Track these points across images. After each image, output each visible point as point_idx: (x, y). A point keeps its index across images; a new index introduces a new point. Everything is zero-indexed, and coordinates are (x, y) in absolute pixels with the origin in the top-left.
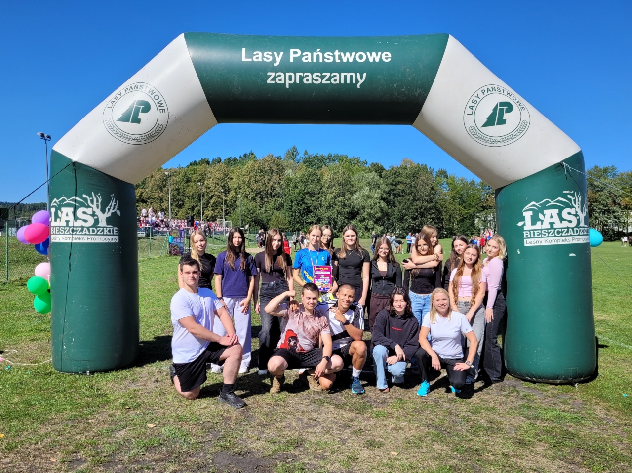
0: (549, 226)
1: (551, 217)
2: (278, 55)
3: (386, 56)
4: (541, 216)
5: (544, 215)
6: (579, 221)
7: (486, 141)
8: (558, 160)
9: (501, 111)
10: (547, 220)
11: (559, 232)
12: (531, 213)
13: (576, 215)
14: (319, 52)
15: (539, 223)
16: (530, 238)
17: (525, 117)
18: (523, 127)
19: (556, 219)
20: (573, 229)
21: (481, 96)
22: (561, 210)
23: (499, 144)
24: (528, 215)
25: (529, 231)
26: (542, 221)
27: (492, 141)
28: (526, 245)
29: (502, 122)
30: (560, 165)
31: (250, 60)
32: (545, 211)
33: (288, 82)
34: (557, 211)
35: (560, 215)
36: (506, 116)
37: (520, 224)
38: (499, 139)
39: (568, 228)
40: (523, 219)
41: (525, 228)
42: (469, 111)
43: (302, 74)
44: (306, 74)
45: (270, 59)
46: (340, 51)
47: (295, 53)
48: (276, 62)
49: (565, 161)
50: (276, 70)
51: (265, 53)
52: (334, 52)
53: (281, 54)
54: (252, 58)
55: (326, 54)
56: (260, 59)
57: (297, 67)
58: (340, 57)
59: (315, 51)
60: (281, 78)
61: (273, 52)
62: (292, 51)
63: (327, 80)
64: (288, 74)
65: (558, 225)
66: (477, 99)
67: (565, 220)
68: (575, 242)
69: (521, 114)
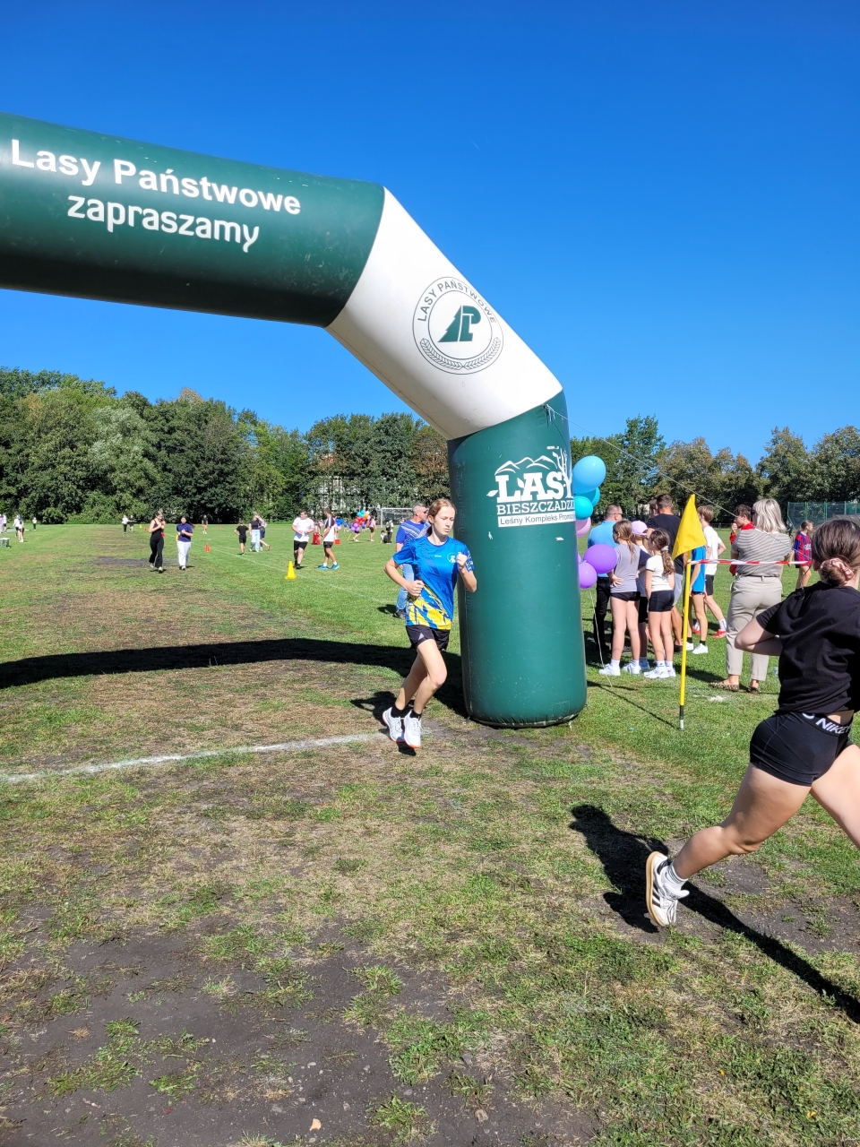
0: (530, 498)
1: (534, 484)
2: (91, 166)
3: (292, 205)
4: (520, 483)
5: (524, 481)
6: (565, 489)
7: (445, 364)
8: (540, 402)
9: (466, 319)
10: (528, 489)
11: (543, 507)
12: (506, 478)
13: (563, 482)
14: (172, 174)
15: (517, 493)
16: (506, 515)
17: (497, 334)
19: (539, 487)
20: (559, 501)
21: (438, 292)
22: (545, 473)
23: (463, 371)
24: (502, 480)
25: (505, 504)
26: (522, 490)
27: (452, 364)
28: (500, 526)
29: (467, 337)
30: (541, 410)
31: (31, 165)
32: (526, 476)
33: (111, 222)
34: (540, 475)
35: (544, 481)
36: (472, 328)
37: (492, 494)
38: (463, 363)
39: (554, 500)
40: (496, 486)
41: (499, 500)
42: (421, 314)
43: (139, 209)
44: (147, 211)
45: (75, 171)
46: (209, 180)
47: (125, 168)
48: (86, 179)
49: (549, 402)
50: (88, 193)
51: (63, 158)
52: (198, 180)
53: (97, 164)
54: (35, 163)
55: (185, 181)
56: (52, 168)
57: (129, 197)
58: (211, 191)
59: (164, 172)
60: (98, 212)
61: (78, 159)
62: (118, 163)
63: (189, 229)
64: (111, 206)
65: (542, 496)
66: (431, 297)
67: (551, 489)
68: (562, 521)
69: (492, 328)
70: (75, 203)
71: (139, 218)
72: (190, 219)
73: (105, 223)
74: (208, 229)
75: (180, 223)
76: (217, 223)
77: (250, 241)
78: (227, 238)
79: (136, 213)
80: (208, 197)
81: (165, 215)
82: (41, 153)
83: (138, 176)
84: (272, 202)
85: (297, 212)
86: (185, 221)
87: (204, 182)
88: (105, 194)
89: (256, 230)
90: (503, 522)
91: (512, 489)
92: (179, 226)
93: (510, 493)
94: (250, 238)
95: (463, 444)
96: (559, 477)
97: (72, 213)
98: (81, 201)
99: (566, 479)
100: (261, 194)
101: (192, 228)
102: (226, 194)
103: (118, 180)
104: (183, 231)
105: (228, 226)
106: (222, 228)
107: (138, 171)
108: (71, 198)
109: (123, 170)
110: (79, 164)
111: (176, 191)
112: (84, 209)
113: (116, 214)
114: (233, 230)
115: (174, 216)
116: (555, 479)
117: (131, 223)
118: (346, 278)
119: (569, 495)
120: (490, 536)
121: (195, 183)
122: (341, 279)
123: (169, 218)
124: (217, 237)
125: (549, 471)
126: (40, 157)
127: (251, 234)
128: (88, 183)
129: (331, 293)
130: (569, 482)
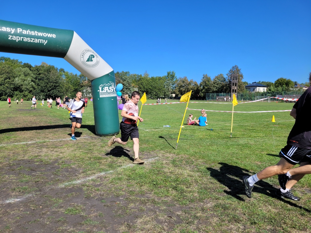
0: (106, 92)
1: (107, 89)
2: (13, 30)
3: (54, 36)
4: (104, 89)
5: (105, 88)
6: (114, 90)
7: (87, 66)
8: (107, 73)
9: (91, 57)
10: (106, 90)
11: (109, 93)
12: (101, 88)
13: (113, 89)
15: (103, 91)
16: (101, 95)
17: (98, 60)
18: (98, 63)
19: (108, 90)
20: (112, 92)
21: (85, 52)
22: (109, 87)
23: (91, 67)
24: (100, 88)
25: (101, 93)
26: (104, 90)
27: (89, 66)
28: (100, 97)
29: (92, 61)
30: (108, 75)
32: (105, 87)
34: (108, 87)
35: (109, 88)
36: (93, 59)
37: (98, 91)
38: (91, 65)
39: (111, 92)
40: (99, 89)
41: (100, 92)
42: (82, 56)
43: (23, 38)
44: (24, 38)
45: (10, 31)
46: (37, 32)
47: (20, 30)
48: (12, 32)
49: (109, 73)
50: (12, 35)
51: (7, 28)
52: (35, 32)
53: (14, 29)
54: (2, 29)
55: (32, 32)
56: (5, 30)
57: (21, 35)
58: (37, 34)
59: (28, 30)
60: (14, 38)
61: (10, 28)
62: (18, 29)
63: (33, 41)
64: (17, 37)
65: (108, 91)
66: (84, 53)
67: (110, 90)
68: (113, 96)
69: (98, 58)
70: (10, 37)
71: (23, 39)
72: (33, 39)
73: (16, 40)
74: (37, 41)
75: (31, 40)
76: (39, 40)
77: (45, 43)
78: (41, 42)
79: (22, 38)
80: (36, 35)
81: (28, 38)
82: (3, 27)
83: (22, 31)
84: (50, 35)
85: (55, 37)
86: (32, 40)
87: (36, 32)
88: (16, 34)
89: (47, 41)
90: (101, 96)
91: (102, 90)
92: (31, 41)
93: (102, 91)
94: (45, 42)
95: (93, 81)
96: (112, 87)
97: (9, 38)
98: (11, 36)
99: (114, 88)
100: (48, 34)
101: (34, 41)
102: (40, 34)
103: (18, 32)
104: (32, 41)
105: (41, 40)
106: (40, 41)
107: (22, 30)
108: (9, 36)
109: (19, 30)
110: (10, 29)
111: (30, 34)
112: (12, 38)
113: (18, 38)
114: (42, 41)
115: (30, 39)
116: (111, 88)
117: (21, 40)
118: (66, 49)
119: (115, 91)
120: (98, 99)
121: (34, 32)
122: (65, 49)
123: (29, 39)
124: (39, 42)
125: (110, 86)
126: (3, 28)
127: (46, 42)
128: (12, 33)
129: (63, 52)
130: (114, 89)
